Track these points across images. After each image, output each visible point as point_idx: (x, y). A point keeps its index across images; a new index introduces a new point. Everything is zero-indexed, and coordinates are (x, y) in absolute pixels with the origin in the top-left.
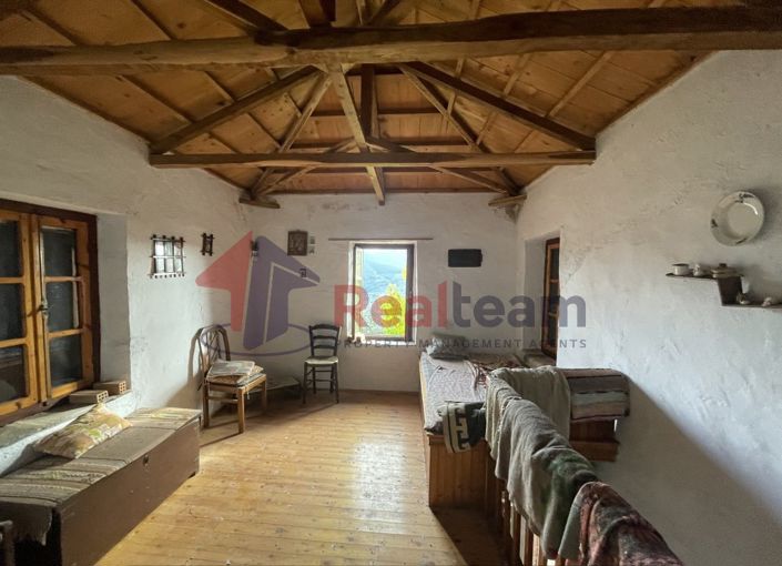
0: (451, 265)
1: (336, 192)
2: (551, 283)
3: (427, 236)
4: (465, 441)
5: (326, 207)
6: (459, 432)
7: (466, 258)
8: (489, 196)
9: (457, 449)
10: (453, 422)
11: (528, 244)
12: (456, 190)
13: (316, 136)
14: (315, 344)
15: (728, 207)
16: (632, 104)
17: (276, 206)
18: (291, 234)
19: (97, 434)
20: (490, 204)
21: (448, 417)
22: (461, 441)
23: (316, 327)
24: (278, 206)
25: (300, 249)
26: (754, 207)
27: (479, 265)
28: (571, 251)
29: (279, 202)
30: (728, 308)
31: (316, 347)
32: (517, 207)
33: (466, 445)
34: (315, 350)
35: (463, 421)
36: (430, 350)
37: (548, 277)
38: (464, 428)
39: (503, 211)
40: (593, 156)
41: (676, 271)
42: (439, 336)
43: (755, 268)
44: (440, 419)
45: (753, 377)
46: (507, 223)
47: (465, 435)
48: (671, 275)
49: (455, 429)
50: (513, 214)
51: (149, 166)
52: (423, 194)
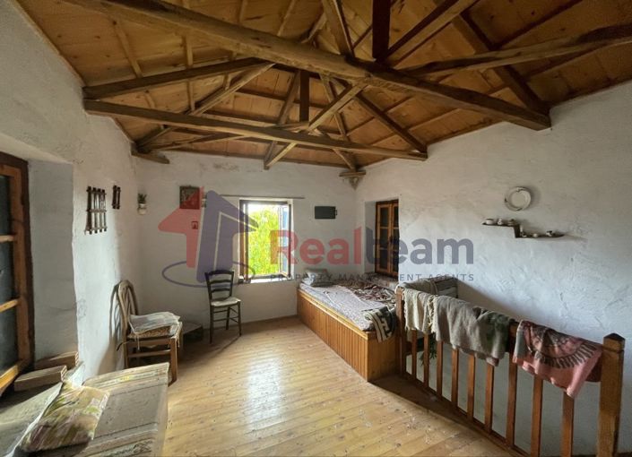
0: (317, 217)
1: (227, 154)
2: (382, 231)
3: (300, 195)
4: (388, 332)
5: (217, 167)
6: (384, 327)
7: (326, 213)
8: (340, 170)
9: (384, 337)
10: (379, 322)
11: (367, 205)
12: (319, 163)
13: (230, 106)
14: (212, 289)
15: (512, 194)
16: (453, 134)
17: (165, 161)
18: (183, 189)
19: (95, 410)
20: (340, 176)
21: (374, 319)
22: (386, 333)
23: (212, 273)
24: (167, 162)
25: (193, 203)
26: (526, 195)
27: (334, 218)
28: (409, 210)
29: (168, 157)
30: (518, 239)
31: (214, 291)
32: (356, 179)
33: (390, 334)
34: (213, 294)
35: (383, 320)
36: (308, 282)
37: (379, 225)
38: (386, 324)
39: (347, 181)
40: (426, 157)
41: (488, 222)
42: (312, 270)
43: (525, 221)
44: (371, 322)
45: (526, 269)
46: (350, 189)
47: (387, 329)
48: (485, 224)
49: (381, 325)
50: (354, 185)
51: (83, 110)
52: (296, 164)
